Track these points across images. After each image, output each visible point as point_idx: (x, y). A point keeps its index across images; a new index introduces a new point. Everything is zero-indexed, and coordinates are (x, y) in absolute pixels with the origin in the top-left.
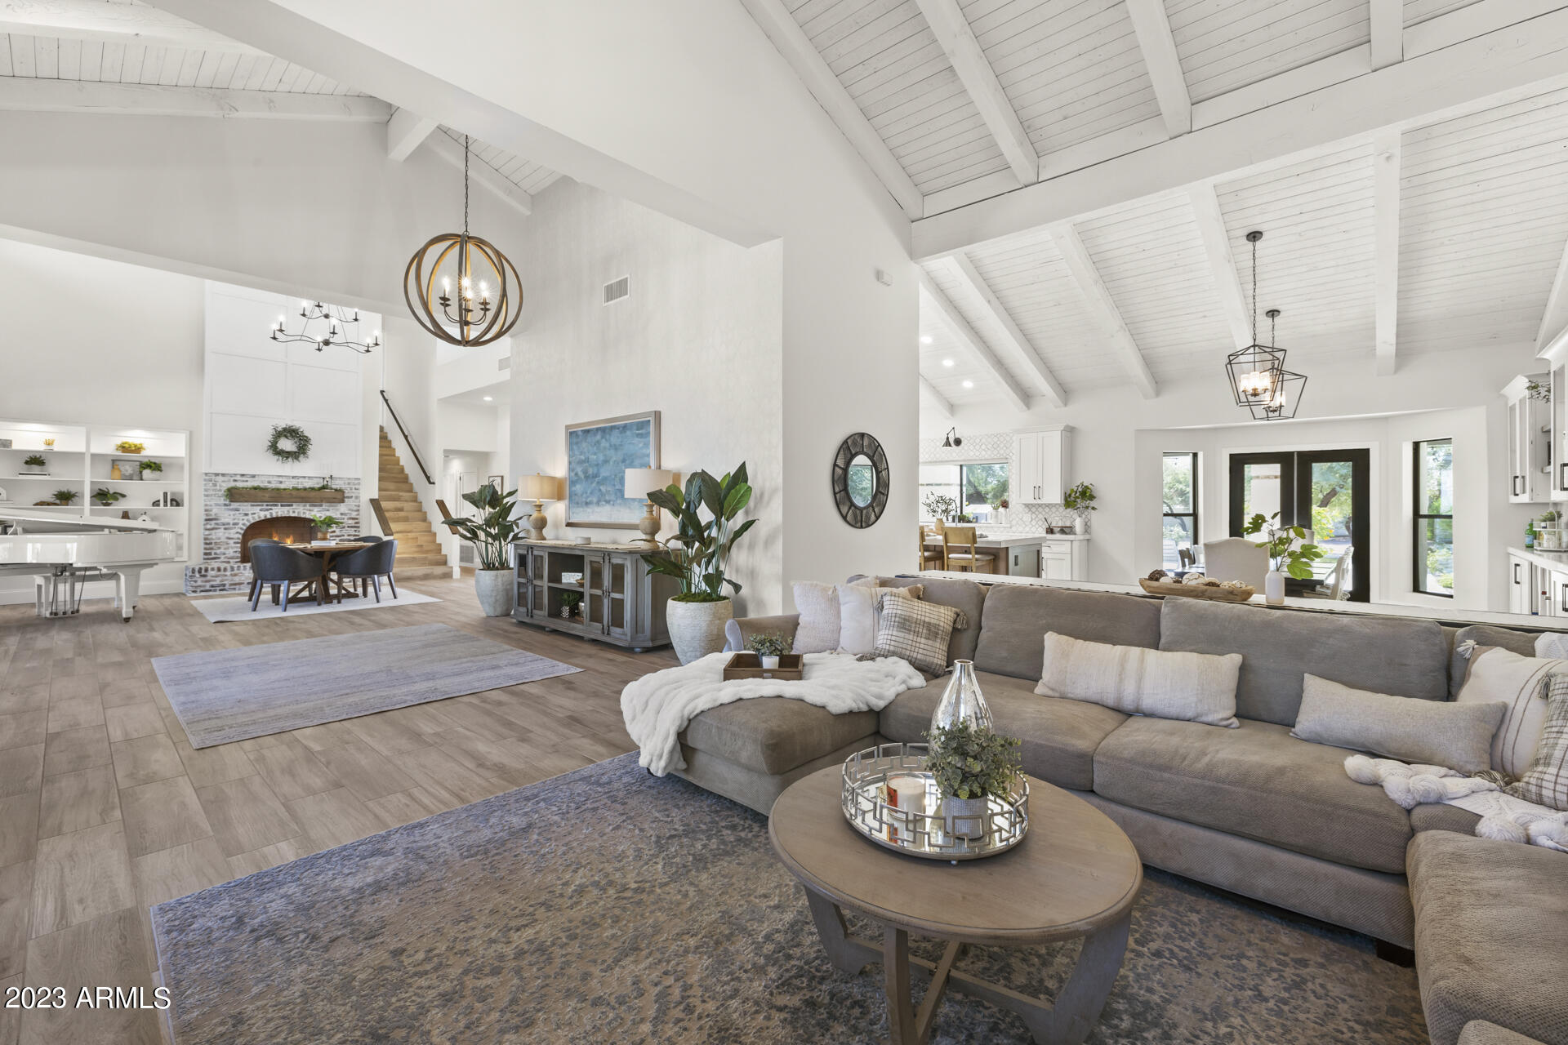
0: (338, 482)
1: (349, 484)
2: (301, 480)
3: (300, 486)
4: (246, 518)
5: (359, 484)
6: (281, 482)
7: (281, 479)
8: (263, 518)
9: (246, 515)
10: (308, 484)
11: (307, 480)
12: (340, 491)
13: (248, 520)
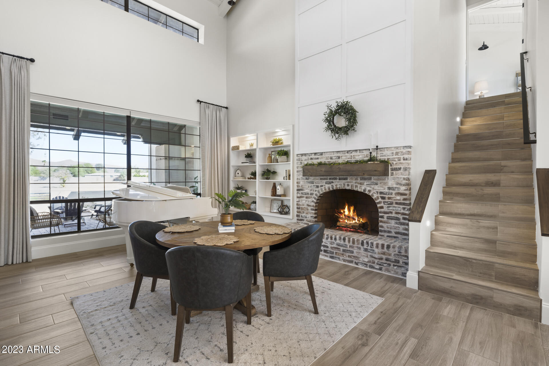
0: (386, 152)
1: (397, 154)
2: (354, 154)
3: (353, 160)
4: (317, 189)
5: (409, 153)
6: (339, 158)
7: (339, 155)
8: (327, 190)
9: (317, 187)
10: (359, 157)
11: (358, 153)
12: (385, 163)
13: (318, 192)
